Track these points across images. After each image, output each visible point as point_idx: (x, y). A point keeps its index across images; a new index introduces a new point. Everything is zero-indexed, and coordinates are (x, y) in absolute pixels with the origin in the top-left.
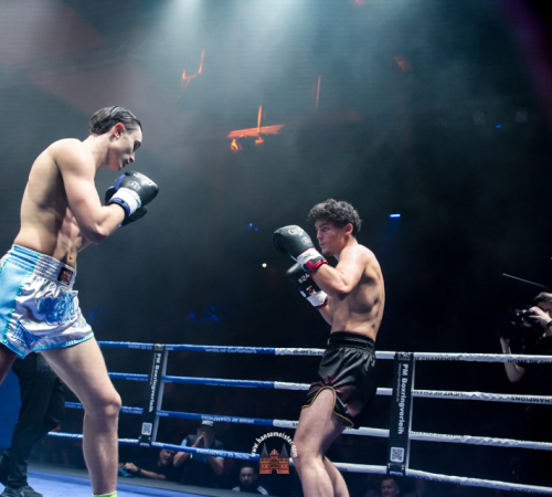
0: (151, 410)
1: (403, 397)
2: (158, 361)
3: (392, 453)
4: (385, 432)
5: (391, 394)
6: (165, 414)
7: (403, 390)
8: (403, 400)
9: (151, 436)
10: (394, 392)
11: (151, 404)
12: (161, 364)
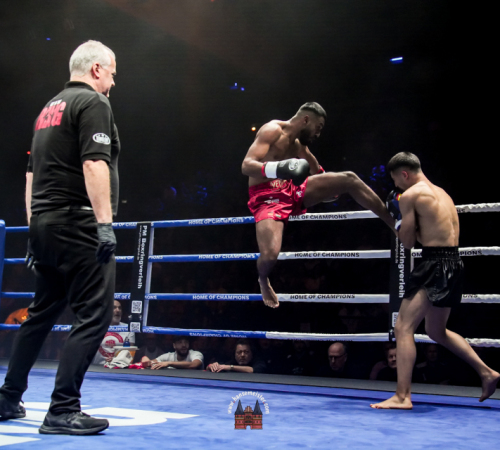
0: (140, 286)
1: (403, 258)
2: (145, 234)
3: (393, 319)
4: (384, 298)
5: (389, 256)
6: (154, 296)
7: (402, 250)
8: (402, 261)
9: (142, 314)
10: (393, 254)
11: (140, 280)
12: (148, 237)
